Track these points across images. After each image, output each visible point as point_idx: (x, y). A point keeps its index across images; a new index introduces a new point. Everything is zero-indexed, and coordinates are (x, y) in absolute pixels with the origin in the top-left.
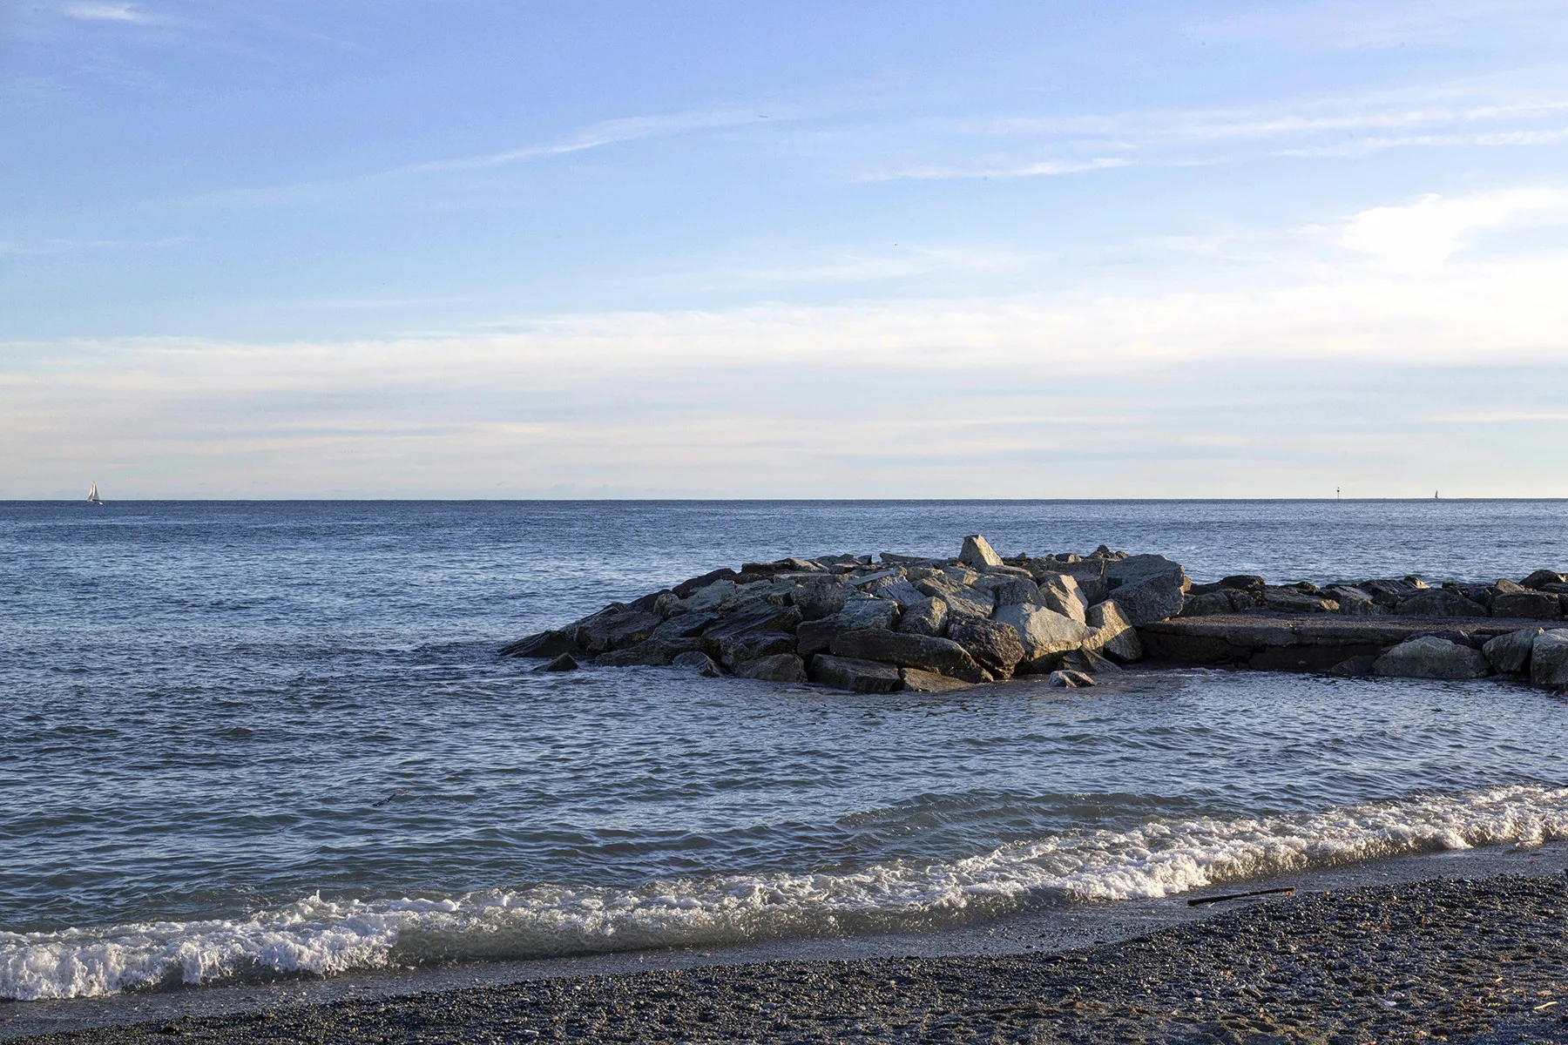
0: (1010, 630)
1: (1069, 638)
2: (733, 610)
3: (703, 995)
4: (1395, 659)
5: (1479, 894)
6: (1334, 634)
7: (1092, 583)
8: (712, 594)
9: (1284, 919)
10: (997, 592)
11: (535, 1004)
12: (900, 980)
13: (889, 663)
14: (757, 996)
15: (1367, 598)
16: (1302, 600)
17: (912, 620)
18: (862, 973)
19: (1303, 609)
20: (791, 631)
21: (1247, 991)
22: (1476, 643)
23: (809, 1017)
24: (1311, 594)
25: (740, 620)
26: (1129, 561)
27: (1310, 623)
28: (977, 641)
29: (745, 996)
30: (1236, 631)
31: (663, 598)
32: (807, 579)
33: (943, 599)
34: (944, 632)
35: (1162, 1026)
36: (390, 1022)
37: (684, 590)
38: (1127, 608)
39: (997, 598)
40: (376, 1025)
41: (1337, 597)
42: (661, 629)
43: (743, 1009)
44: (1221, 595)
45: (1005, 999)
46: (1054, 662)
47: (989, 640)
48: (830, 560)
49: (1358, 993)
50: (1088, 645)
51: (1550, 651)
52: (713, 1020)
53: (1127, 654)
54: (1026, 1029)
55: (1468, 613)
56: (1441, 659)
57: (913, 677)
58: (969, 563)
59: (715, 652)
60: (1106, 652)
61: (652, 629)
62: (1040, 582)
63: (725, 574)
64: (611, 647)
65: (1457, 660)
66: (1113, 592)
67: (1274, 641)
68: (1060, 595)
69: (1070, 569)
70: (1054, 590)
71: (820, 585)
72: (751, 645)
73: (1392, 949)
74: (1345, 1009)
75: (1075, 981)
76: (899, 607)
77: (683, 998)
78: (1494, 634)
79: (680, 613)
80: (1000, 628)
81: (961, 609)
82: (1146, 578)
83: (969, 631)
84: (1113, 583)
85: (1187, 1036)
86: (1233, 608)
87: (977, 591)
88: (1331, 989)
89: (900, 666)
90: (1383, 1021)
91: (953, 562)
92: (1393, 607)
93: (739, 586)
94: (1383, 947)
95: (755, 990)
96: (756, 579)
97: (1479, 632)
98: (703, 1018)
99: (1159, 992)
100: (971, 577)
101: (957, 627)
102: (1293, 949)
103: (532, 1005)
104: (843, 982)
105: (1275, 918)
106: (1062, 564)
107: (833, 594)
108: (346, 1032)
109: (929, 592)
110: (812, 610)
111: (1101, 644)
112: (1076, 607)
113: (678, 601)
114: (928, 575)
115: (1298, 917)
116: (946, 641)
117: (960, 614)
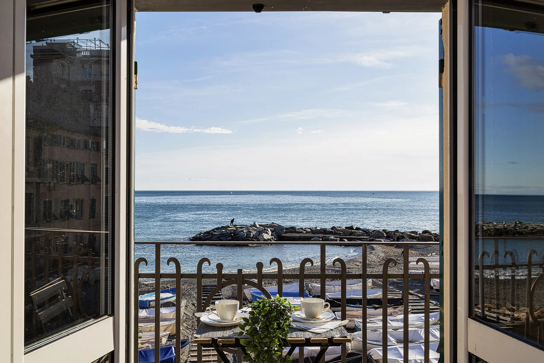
1: (269, 238)
2: (223, 234)
6: (304, 237)
7: (272, 229)
8: (219, 231)
15: (310, 231)
19: (300, 232)
20: (232, 237)
24: (302, 230)
25: (224, 236)
27: (301, 235)
28: (257, 239)
30: (291, 236)
31: (211, 232)
34: (253, 238)
37: (214, 230)
38: (277, 233)
41: (306, 231)
47: (259, 239)
51: (331, 240)
61: (211, 237)
62: (265, 229)
66: (275, 231)
67: (296, 238)
68: (268, 232)
71: (235, 231)
72: (227, 240)
76: (247, 234)
79: (215, 235)
80: (260, 237)
81: (255, 234)
82: (279, 229)
91: (253, 226)
92: (313, 232)
100: (255, 229)
106: (268, 226)
109: (250, 232)
110: (234, 234)
112: (270, 233)
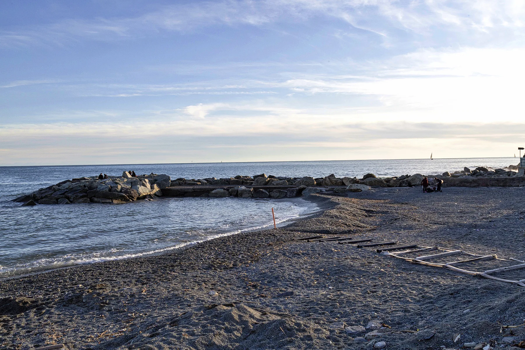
0: (135, 191)
1: (147, 192)
3: (98, 269)
4: (212, 193)
5: (246, 236)
6: (201, 189)
7: (151, 180)
8: (66, 185)
9: (212, 243)
10: (132, 183)
11: (60, 275)
12: (140, 262)
13: (109, 199)
14: (111, 269)
15: (206, 182)
16: (193, 183)
17: (114, 189)
18: (131, 262)
19: (194, 184)
20: (86, 193)
21: (212, 257)
22: (228, 190)
23: (124, 271)
24: (195, 181)
25: (74, 191)
26: (158, 176)
27: (195, 187)
28: (128, 193)
29: (108, 269)
30: (181, 189)
31: (54, 187)
32: (89, 181)
33: (120, 185)
34: (121, 191)
35: (200, 265)
36: (24, 283)
37: (59, 185)
38: (159, 185)
39: (132, 184)
40: (21, 283)
41: (200, 182)
42: (55, 193)
43: (109, 271)
44: (177, 182)
45: (164, 264)
46: (144, 197)
47: (131, 193)
48: (93, 177)
49: (233, 256)
50: (151, 193)
51: (241, 191)
52: (103, 274)
53: (160, 195)
54: (173, 269)
55: (226, 184)
56: (221, 193)
57: (115, 202)
58: (124, 177)
59: (68, 198)
60: (155, 194)
61: (52, 193)
62: (141, 180)
63: (69, 181)
64: (42, 198)
65: (224, 193)
66: (156, 182)
67: (189, 191)
69: (147, 178)
70: (144, 182)
71: (92, 183)
72: (77, 196)
73: (235, 247)
74: (233, 259)
75: (177, 259)
76: (111, 187)
77: (94, 271)
78: (231, 188)
79: (58, 190)
80: (133, 191)
81: (124, 187)
82: (162, 179)
83: (126, 191)
84: (156, 180)
85: (206, 267)
86: (180, 185)
87: (127, 183)
88: (227, 256)
89: (112, 199)
90: (241, 260)
91: (121, 177)
92: (211, 183)
93: (72, 184)
94: (233, 247)
95: (109, 267)
96: (76, 182)
97: (228, 188)
98: (100, 274)
99: (195, 259)
100: (126, 180)
101: (124, 191)
102: (216, 249)
103: (59, 275)
104: (128, 264)
105: (211, 243)
106: (144, 177)
107: (95, 184)
108: (13, 286)
109: (117, 183)
110: (90, 188)
111: (154, 193)
112: (148, 185)
113: (58, 187)
114: (116, 180)
115: (215, 243)
116: (122, 194)
117: (124, 188)
